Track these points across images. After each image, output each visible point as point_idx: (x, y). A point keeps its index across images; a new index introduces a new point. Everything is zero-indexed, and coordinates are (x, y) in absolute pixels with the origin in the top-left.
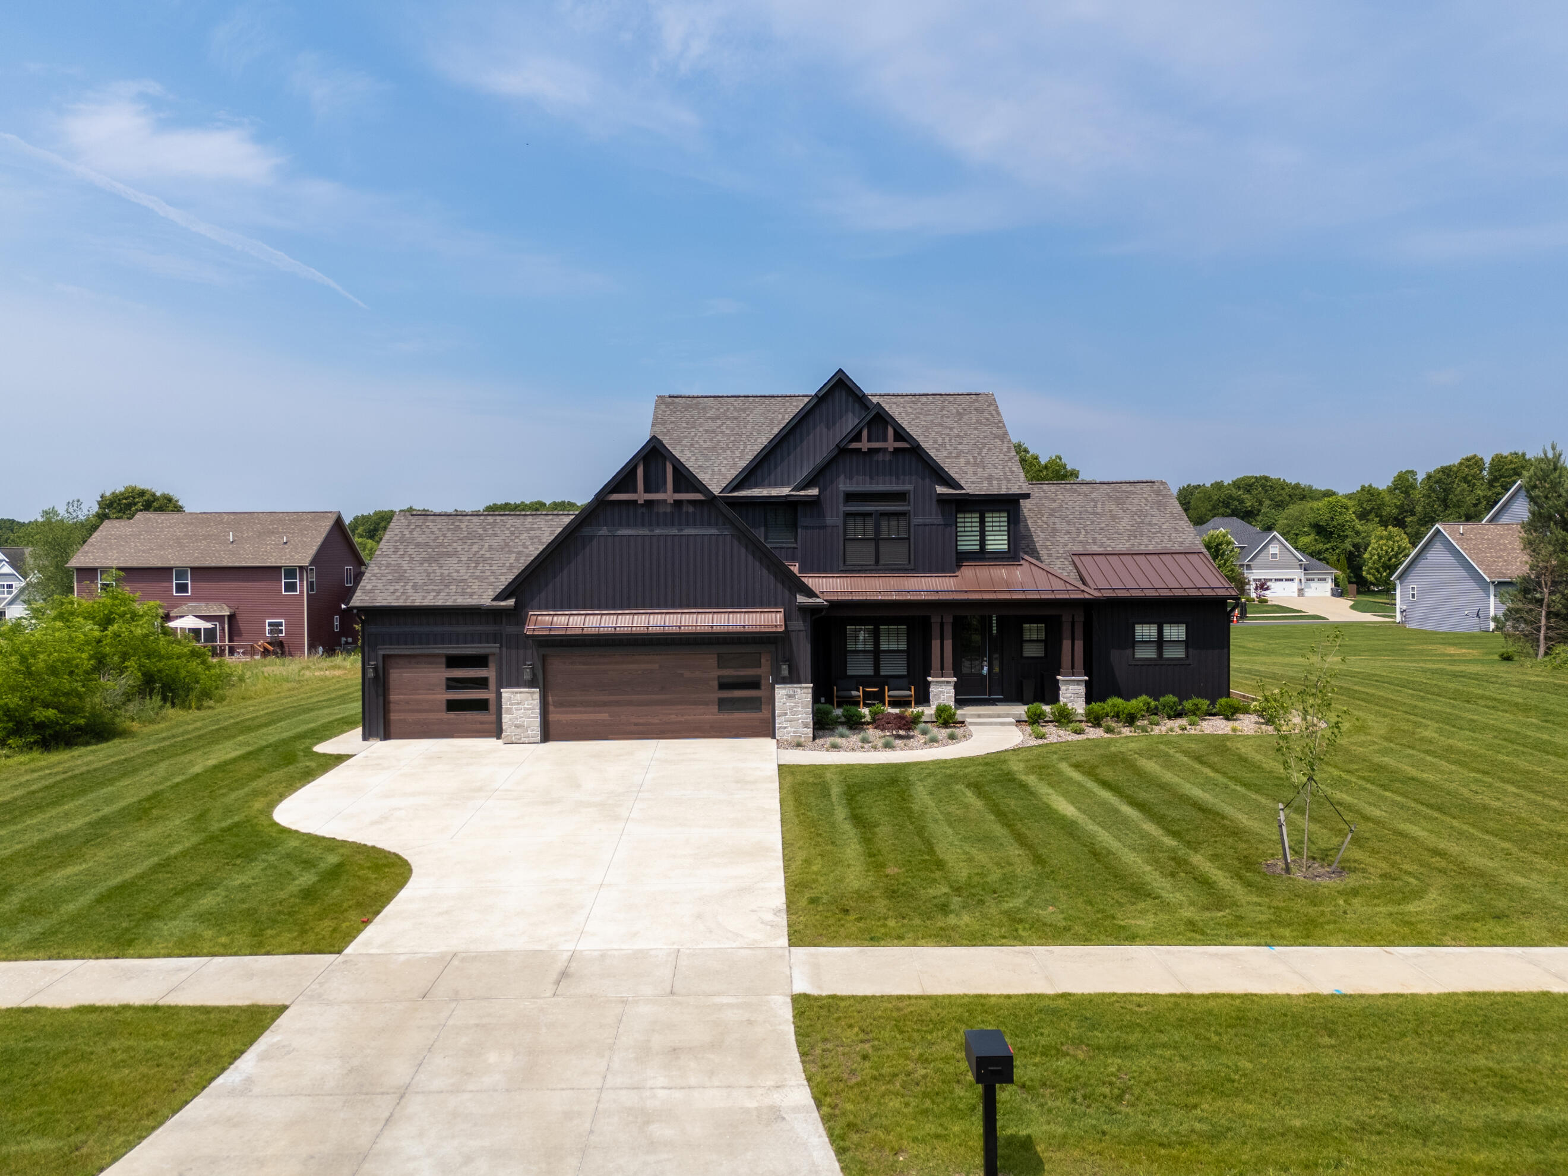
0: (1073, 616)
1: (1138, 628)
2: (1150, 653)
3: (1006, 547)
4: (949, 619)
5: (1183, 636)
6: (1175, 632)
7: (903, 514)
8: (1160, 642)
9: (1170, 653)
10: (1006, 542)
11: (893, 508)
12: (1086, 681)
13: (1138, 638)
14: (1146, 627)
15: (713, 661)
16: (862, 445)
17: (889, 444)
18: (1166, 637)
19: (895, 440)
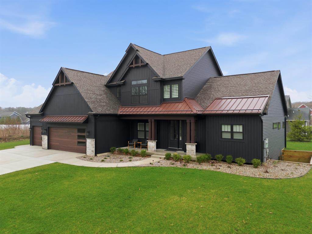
0: (190, 120)
1: (223, 127)
2: (228, 136)
3: (178, 96)
4: (153, 121)
5: (241, 130)
6: (238, 128)
8: (232, 132)
9: (236, 137)
12: (196, 145)
13: (223, 130)
14: (226, 126)
15: (77, 131)
16: (134, 66)
17: (140, 64)
18: (234, 130)
19: (141, 63)
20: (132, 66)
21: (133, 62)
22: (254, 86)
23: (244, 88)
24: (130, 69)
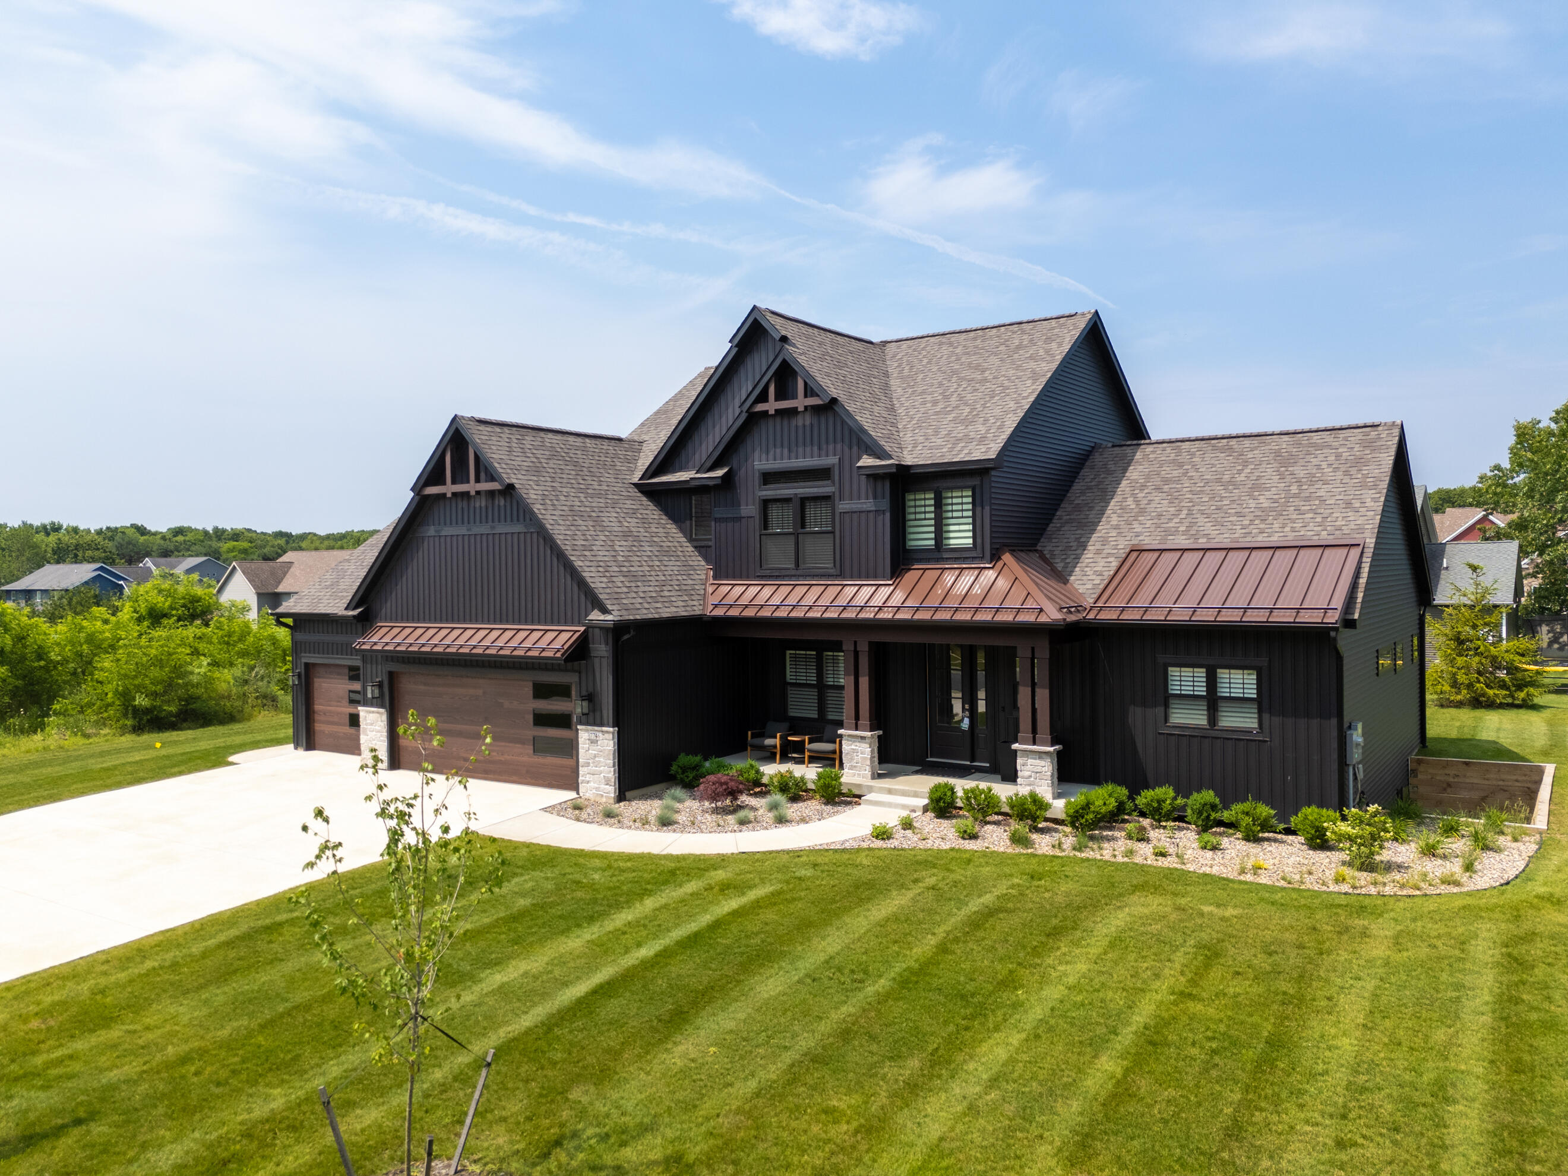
0: (1033, 649)
1: (1174, 672)
2: (1194, 717)
3: (971, 541)
4: (864, 647)
5: (1251, 692)
6: (1239, 683)
7: (827, 498)
8: (1213, 701)
9: (1229, 719)
10: (970, 534)
11: (815, 490)
13: (1174, 688)
14: (1188, 672)
15: (528, 690)
16: (771, 406)
17: (800, 402)
18: (1223, 691)
19: (806, 396)
20: (760, 407)
21: (765, 390)
22: (1295, 496)
23: (1252, 504)
24: (752, 420)
